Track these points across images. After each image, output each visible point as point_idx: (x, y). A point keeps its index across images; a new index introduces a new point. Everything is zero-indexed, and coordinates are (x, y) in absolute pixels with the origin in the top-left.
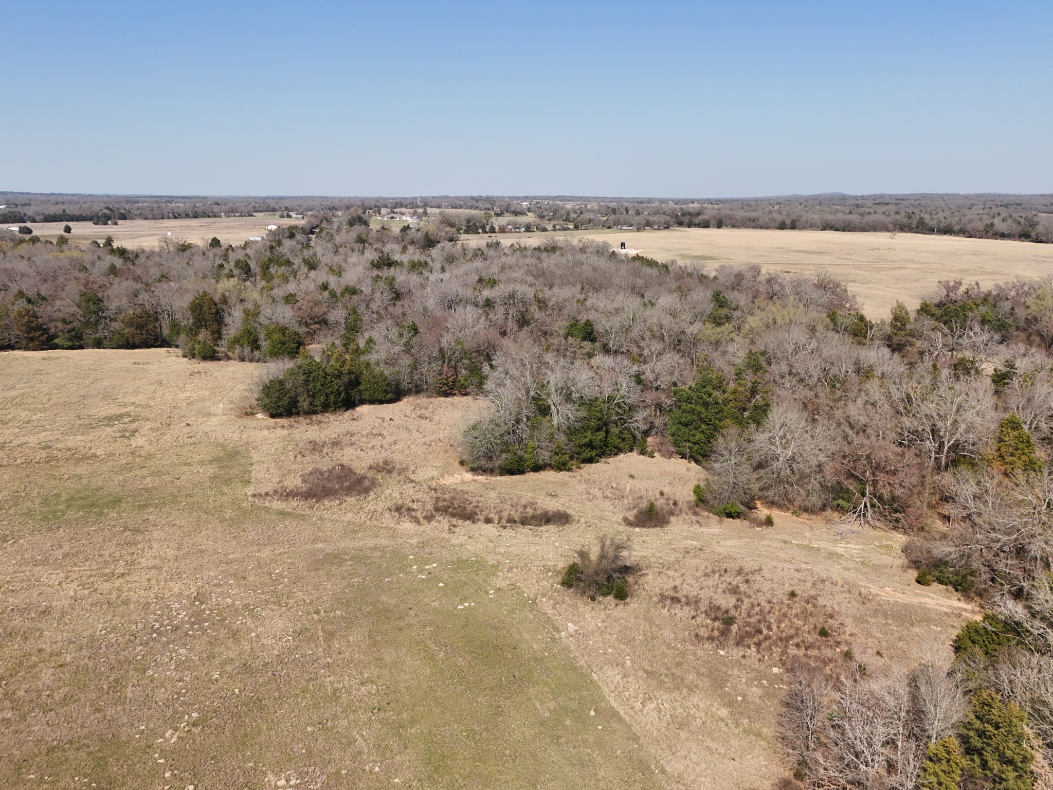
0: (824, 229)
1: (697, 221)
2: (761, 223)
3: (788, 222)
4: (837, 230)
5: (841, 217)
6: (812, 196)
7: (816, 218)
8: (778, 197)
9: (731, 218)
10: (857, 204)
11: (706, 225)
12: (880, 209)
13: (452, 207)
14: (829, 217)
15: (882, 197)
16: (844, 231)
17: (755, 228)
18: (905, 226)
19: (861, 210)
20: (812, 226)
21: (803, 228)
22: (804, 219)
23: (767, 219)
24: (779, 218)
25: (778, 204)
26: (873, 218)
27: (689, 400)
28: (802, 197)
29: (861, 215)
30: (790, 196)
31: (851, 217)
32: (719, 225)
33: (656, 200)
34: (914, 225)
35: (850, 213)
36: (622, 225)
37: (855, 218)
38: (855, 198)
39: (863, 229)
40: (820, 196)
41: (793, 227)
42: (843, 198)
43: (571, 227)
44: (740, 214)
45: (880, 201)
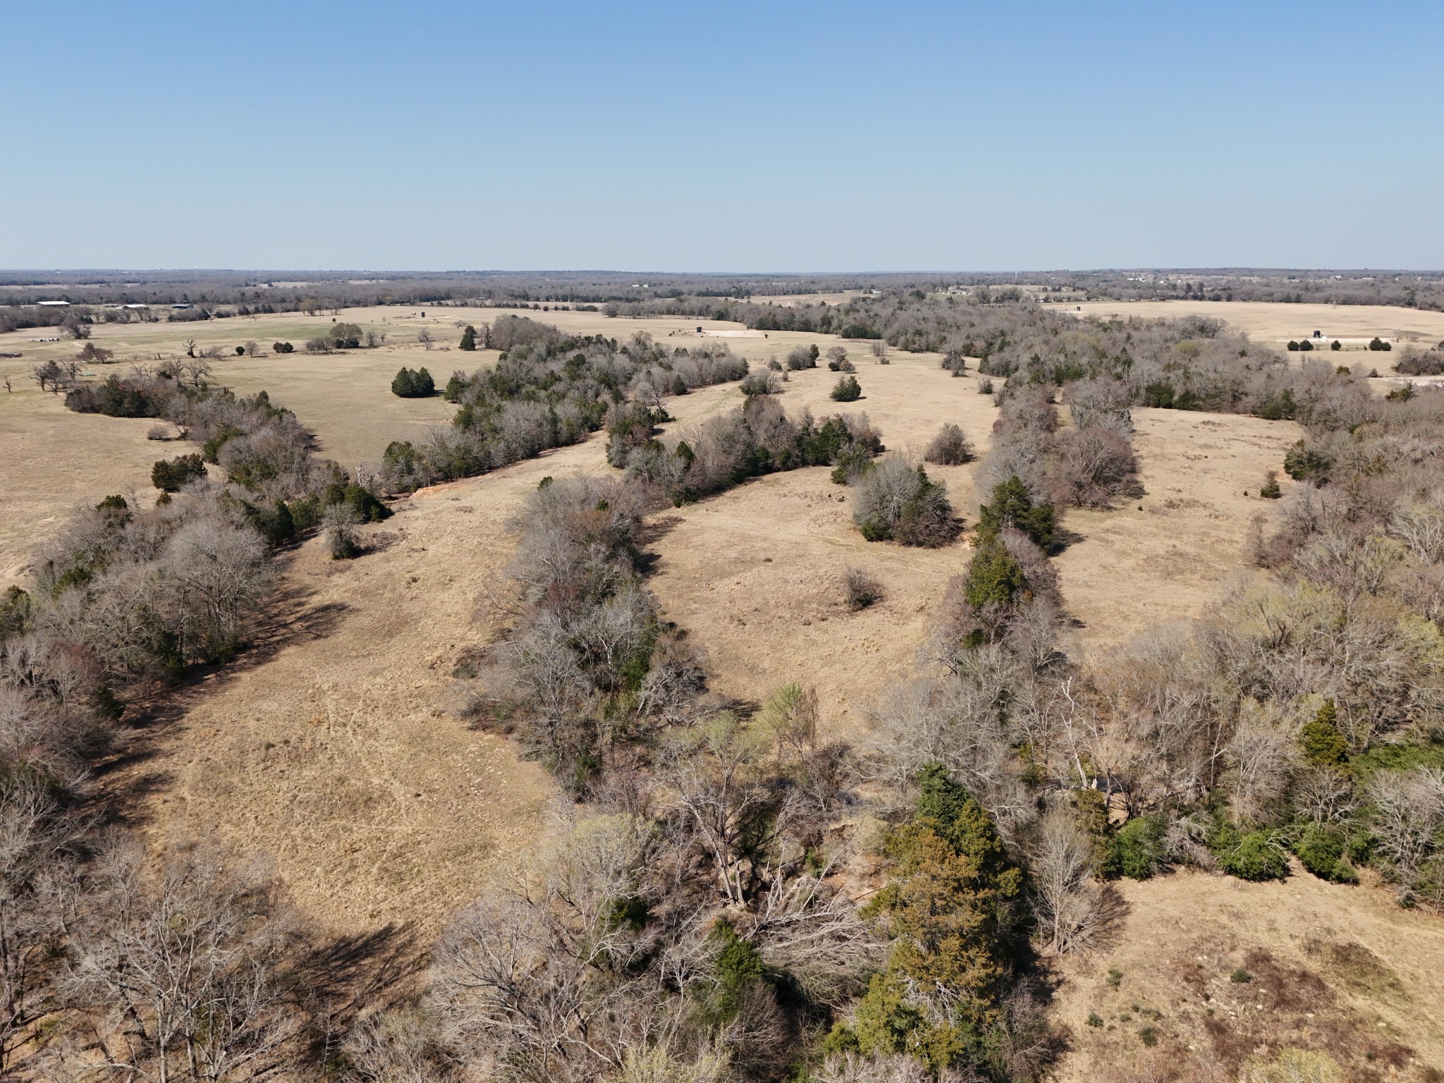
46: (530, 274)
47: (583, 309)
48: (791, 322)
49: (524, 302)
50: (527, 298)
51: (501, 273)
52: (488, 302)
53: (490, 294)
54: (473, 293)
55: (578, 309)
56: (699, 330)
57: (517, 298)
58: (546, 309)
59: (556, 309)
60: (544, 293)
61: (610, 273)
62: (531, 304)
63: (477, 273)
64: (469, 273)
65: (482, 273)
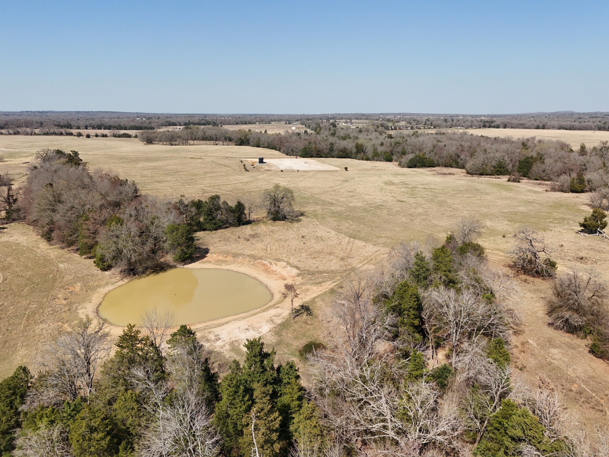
0: (560, 129)
1: (493, 125)
2: (527, 125)
3: (541, 125)
4: (566, 129)
5: (569, 123)
6: (552, 113)
7: (556, 124)
8: (532, 114)
9: (511, 124)
10: (580, 117)
11: (498, 127)
12: (592, 120)
13: (356, 119)
14: (563, 123)
15: (596, 113)
16: (570, 130)
17: (523, 128)
18: (602, 128)
19: (581, 120)
20: (553, 128)
21: (549, 129)
22: (549, 124)
23: (529, 124)
24: (536, 124)
25: (533, 117)
26: (587, 123)
27: (523, 162)
28: (547, 114)
29: (580, 122)
30: (539, 113)
31: (574, 123)
32: (505, 127)
33: (461, 115)
34: (607, 127)
35: (575, 121)
36: (457, 126)
37: (576, 124)
38: (579, 114)
39: (580, 129)
40: (557, 112)
41: (543, 128)
42: (572, 114)
43: (432, 127)
44: (515, 122)
45: (593, 116)
46: (70, 113)
47: (120, 136)
48: (331, 150)
49: (69, 131)
50: (70, 126)
51: (53, 112)
52: (37, 131)
53: (41, 124)
54: (28, 124)
55: (115, 136)
56: (261, 161)
57: (62, 127)
58: (88, 136)
59: (97, 136)
60: (82, 123)
61: (115, 112)
62: (74, 131)
63: (39, 112)
64: (34, 112)
65: (41, 112)
